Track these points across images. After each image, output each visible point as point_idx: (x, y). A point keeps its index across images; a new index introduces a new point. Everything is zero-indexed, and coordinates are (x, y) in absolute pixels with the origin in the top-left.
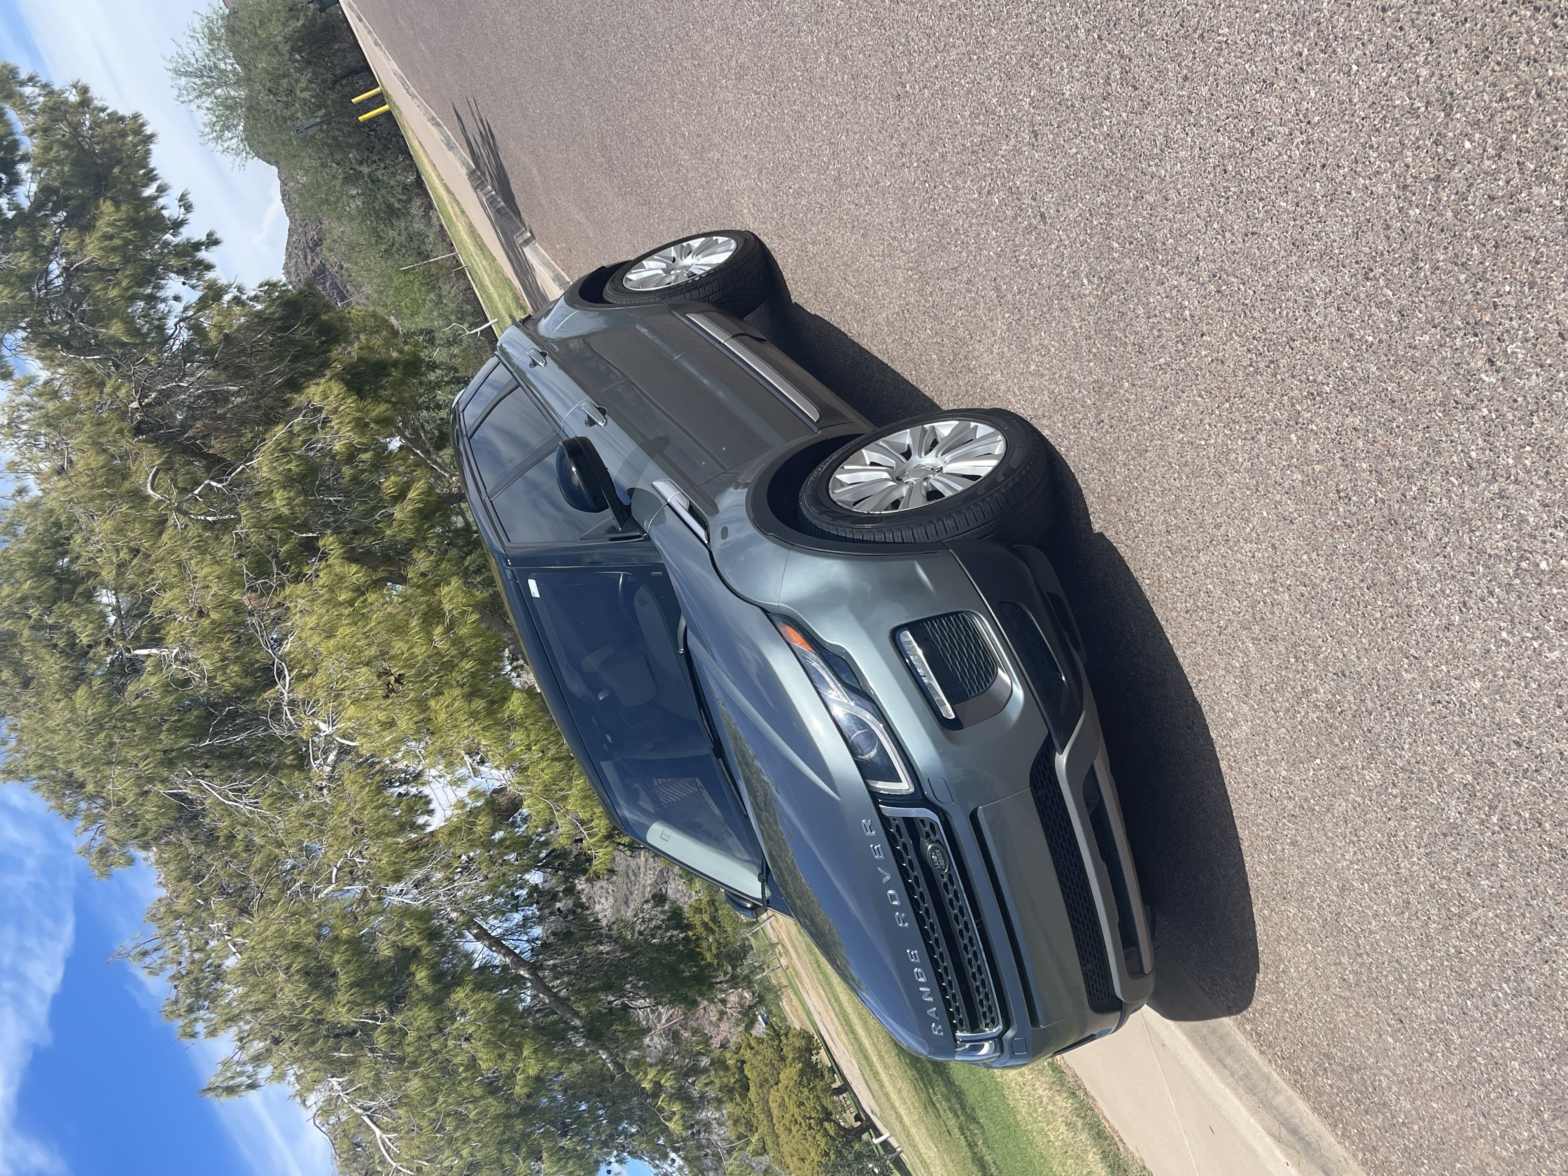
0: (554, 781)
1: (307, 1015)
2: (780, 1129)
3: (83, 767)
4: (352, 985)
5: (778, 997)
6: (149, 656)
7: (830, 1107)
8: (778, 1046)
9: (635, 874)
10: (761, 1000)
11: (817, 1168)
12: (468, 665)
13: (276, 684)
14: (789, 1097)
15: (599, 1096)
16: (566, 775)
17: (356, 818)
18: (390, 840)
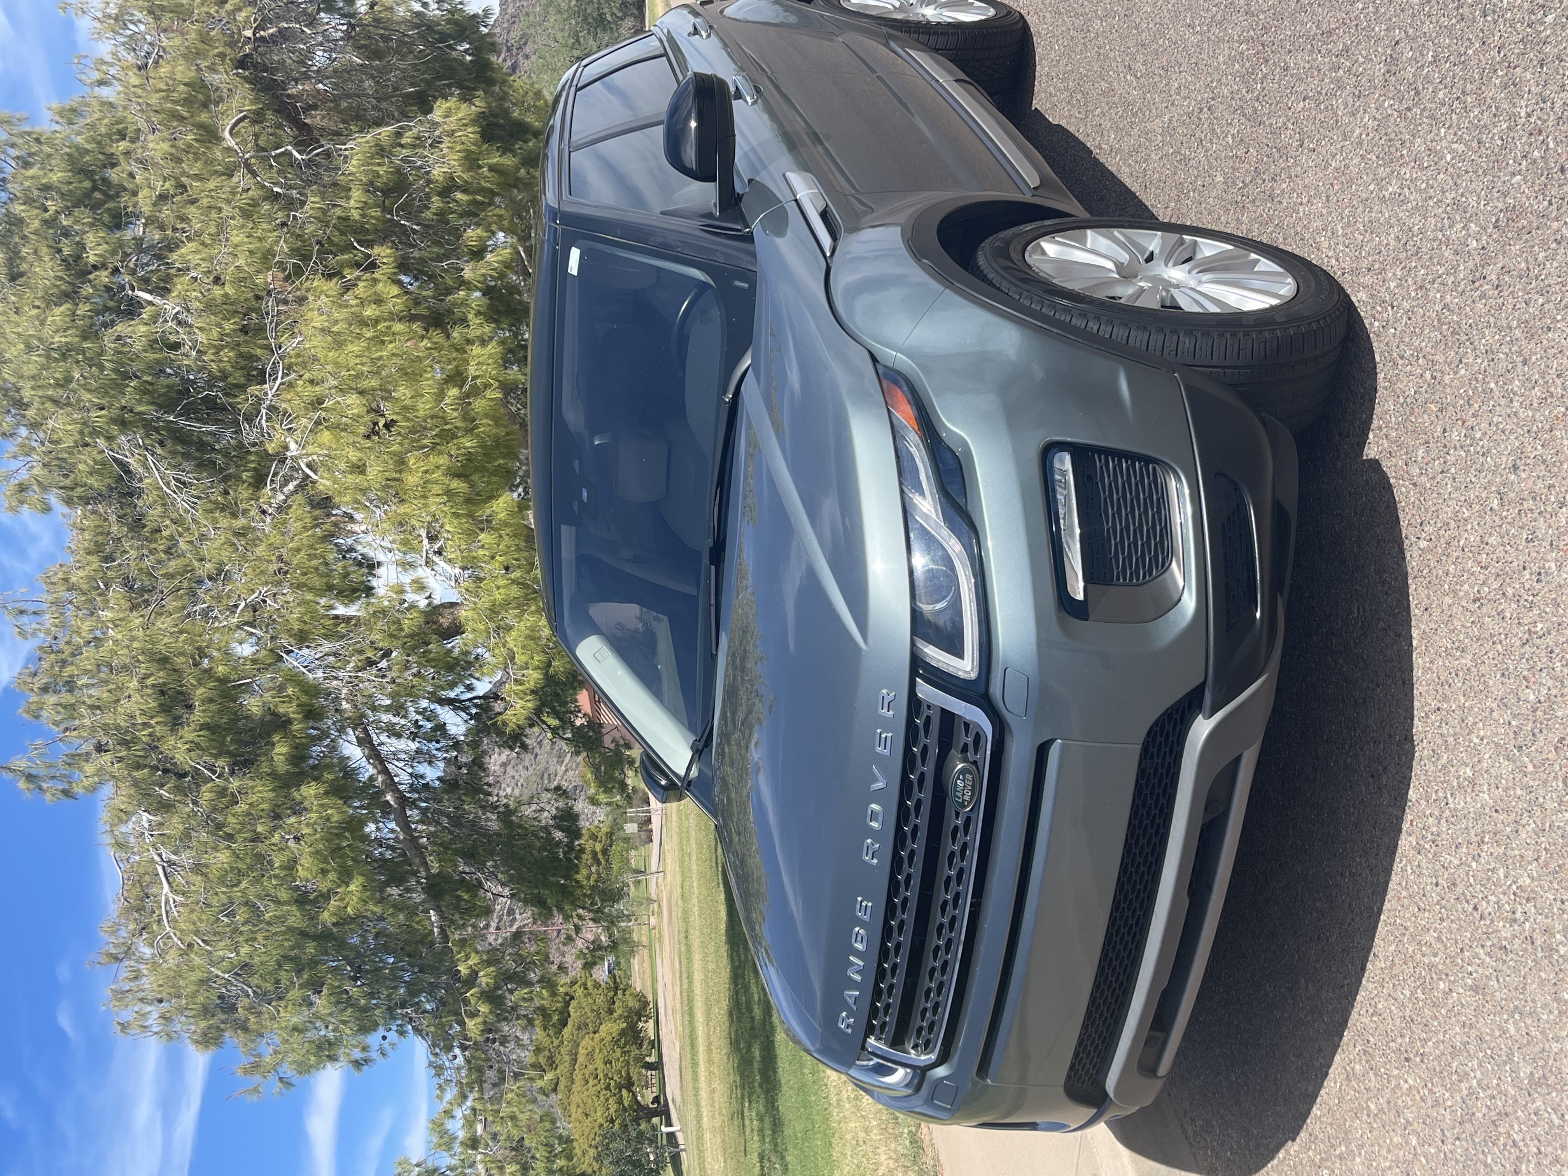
0: (506, 604)
1: (143, 735)
2: (578, 1077)
3: (32, 388)
4: (203, 727)
5: (632, 952)
6: (151, 303)
7: (635, 1078)
8: (612, 998)
9: (549, 779)
10: (614, 946)
11: (597, 1129)
12: (469, 443)
13: (265, 383)
14: (601, 1050)
15: (409, 956)
16: (521, 606)
17: (285, 557)
18: (309, 596)
